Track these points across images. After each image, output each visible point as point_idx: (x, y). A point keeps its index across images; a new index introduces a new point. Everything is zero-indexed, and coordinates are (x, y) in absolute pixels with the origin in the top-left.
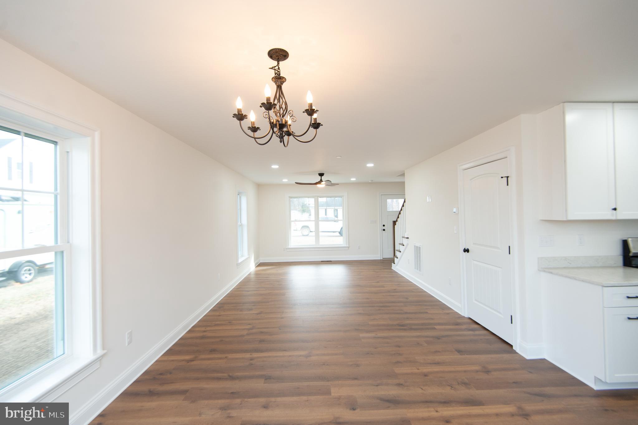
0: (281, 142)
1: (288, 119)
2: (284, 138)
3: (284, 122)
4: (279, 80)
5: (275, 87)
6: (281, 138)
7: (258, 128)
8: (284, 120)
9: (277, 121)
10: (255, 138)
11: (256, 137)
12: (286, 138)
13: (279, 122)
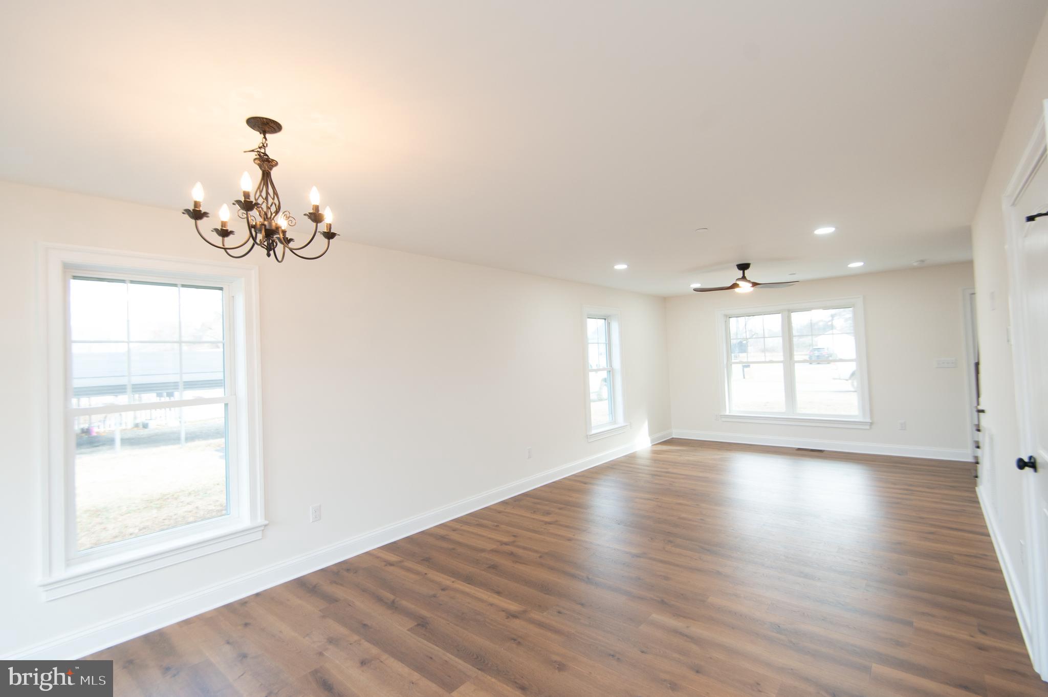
0: (269, 255)
1: (281, 221)
2: (276, 249)
3: (274, 228)
4: (266, 163)
5: (259, 173)
6: (270, 248)
7: (232, 232)
8: (274, 224)
9: (263, 224)
10: (225, 249)
11: (226, 247)
12: (279, 248)
13: (265, 226)
